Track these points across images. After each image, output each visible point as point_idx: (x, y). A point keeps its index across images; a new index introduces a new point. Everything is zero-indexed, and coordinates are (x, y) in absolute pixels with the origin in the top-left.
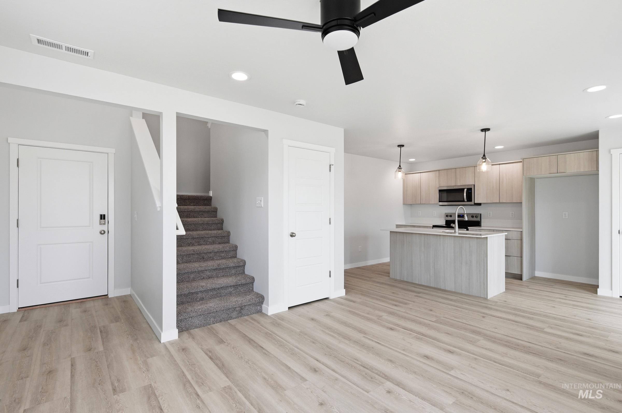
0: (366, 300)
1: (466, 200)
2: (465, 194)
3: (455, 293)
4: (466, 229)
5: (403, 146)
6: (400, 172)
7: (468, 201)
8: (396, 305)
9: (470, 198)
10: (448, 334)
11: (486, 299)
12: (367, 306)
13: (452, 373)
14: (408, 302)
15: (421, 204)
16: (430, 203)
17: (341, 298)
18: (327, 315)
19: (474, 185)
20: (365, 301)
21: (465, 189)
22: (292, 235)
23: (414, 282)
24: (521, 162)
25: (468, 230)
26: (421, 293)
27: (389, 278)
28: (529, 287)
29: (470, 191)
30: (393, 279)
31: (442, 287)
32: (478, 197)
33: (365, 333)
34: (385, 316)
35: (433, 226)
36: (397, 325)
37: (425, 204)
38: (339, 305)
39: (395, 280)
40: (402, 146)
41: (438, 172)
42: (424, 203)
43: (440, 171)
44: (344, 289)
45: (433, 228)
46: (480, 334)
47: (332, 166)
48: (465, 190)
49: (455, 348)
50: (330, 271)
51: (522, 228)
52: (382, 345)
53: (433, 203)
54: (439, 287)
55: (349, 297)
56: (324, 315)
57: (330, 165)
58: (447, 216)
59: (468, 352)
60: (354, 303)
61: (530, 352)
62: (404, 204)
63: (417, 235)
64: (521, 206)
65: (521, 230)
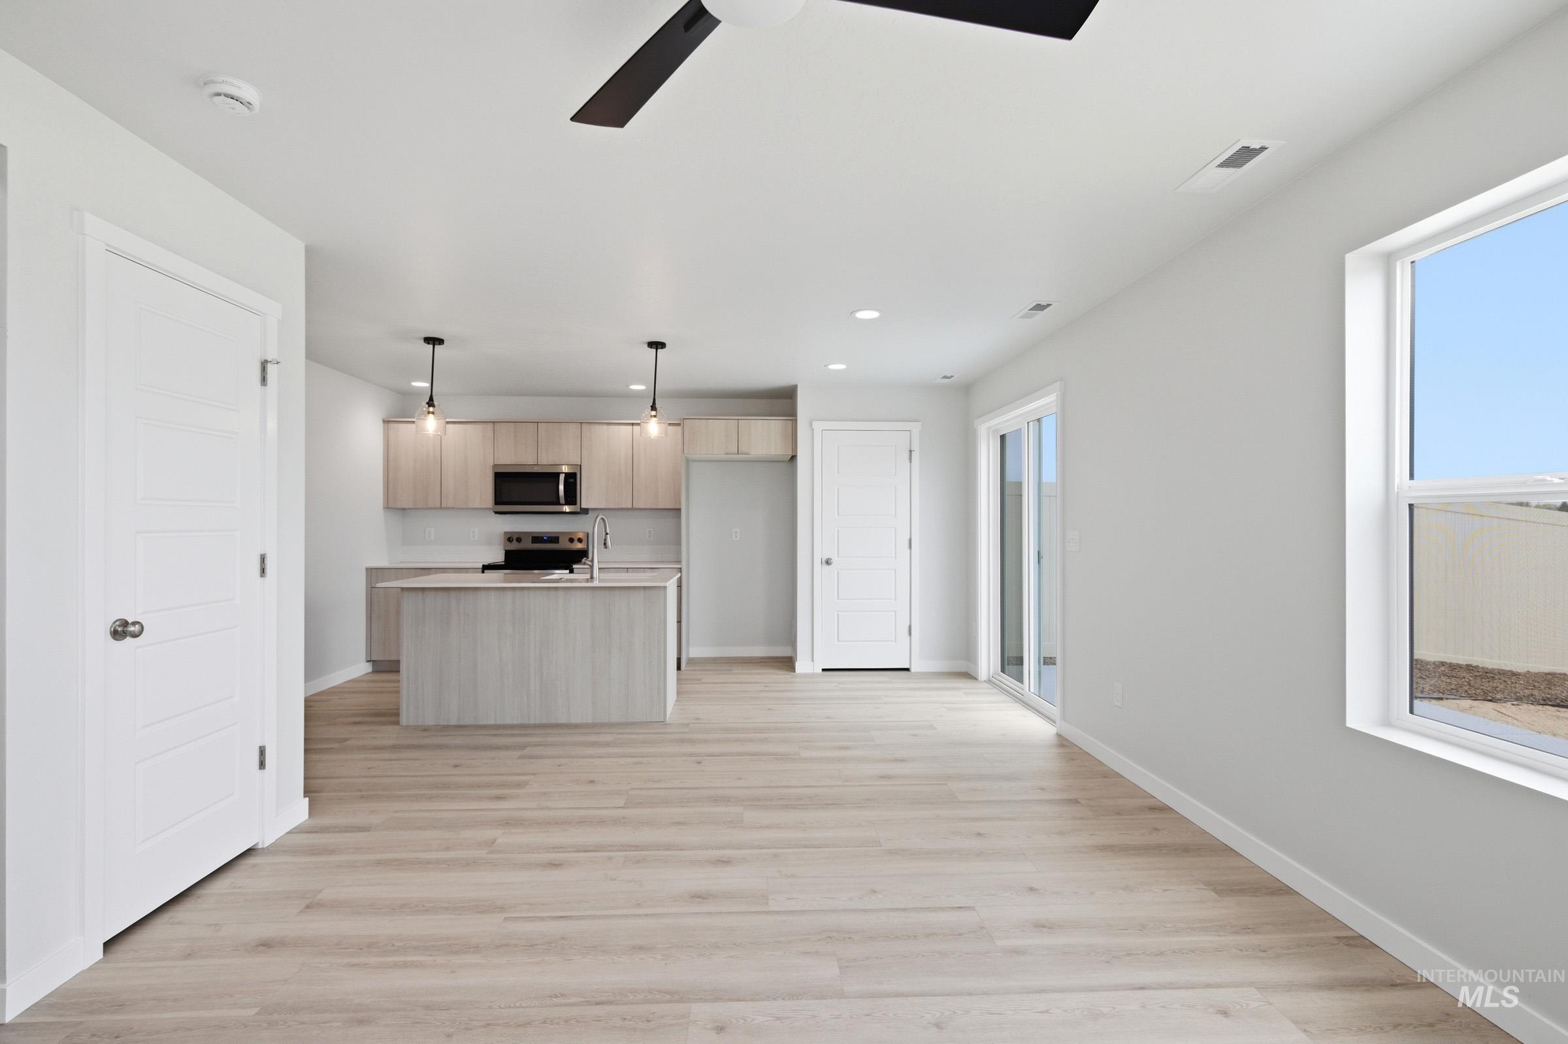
0: (396, 812)
1: (562, 500)
2: (561, 487)
3: (593, 726)
4: (568, 571)
5: (440, 341)
6: (431, 415)
7: (567, 503)
8: (499, 798)
9: (572, 496)
10: (678, 823)
11: (663, 723)
12: (420, 828)
13: (773, 906)
14: (523, 778)
15: (441, 508)
16: (470, 506)
17: (298, 830)
18: (308, 907)
19: (581, 466)
20: (396, 815)
21: (561, 475)
22: (122, 631)
23: (481, 723)
24: (679, 425)
25: (572, 571)
26: (527, 747)
27: (397, 727)
28: (703, 680)
29: (572, 480)
30: (416, 728)
31: (563, 720)
32: (589, 496)
33: (502, 909)
34: (504, 838)
35: (483, 566)
36: (557, 850)
37: (453, 508)
38: (314, 859)
39: (425, 730)
40: (436, 343)
41: (490, 426)
42: (450, 506)
43: (497, 426)
44: (305, 797)
45: (485, 571)
46: (729, 801)
47: (270, 367)
48: (562, 477)
49: (722, 849)
50: (260, 747)
51: (679, 562)
52: (578, 919)
53: (478, 506)
54: (553, 721)
55: (327, 821)
56: (301, 912)
57: (264, 365)
58: (510, 540)
59: (752, 847)
60: (367, 833)
61: (826, 804)
62: (387, 507)
63: (493, 593)
64: (679, 517)
65: (679, 566)
